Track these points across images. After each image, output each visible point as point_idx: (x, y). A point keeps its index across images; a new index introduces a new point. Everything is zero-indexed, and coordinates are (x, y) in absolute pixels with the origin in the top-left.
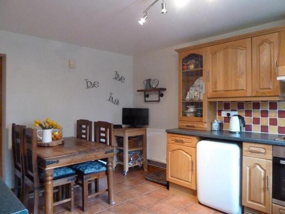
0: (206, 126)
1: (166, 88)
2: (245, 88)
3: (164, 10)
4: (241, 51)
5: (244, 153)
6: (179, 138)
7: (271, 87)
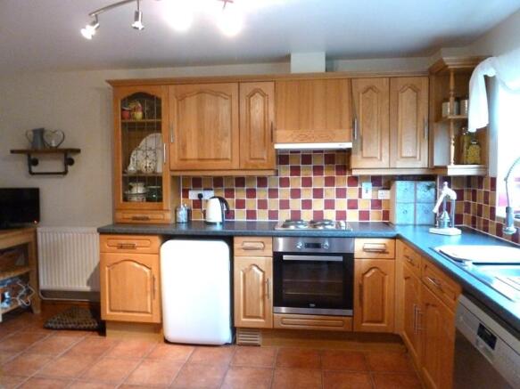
0: (169, 216)
1: (81, 148)
2: (229, 157)
3: (138, 24)
4: (223, 101)
5: (236, 252)
6: (124, 240)
7: (265, 157)
